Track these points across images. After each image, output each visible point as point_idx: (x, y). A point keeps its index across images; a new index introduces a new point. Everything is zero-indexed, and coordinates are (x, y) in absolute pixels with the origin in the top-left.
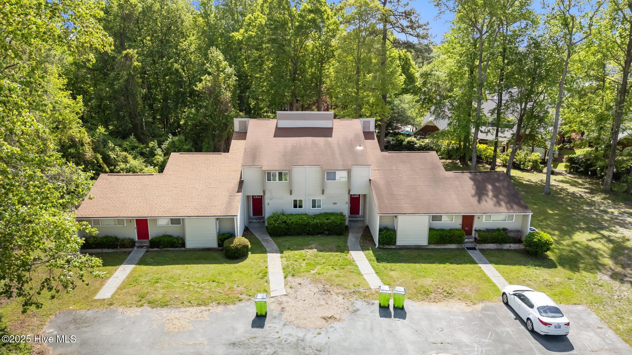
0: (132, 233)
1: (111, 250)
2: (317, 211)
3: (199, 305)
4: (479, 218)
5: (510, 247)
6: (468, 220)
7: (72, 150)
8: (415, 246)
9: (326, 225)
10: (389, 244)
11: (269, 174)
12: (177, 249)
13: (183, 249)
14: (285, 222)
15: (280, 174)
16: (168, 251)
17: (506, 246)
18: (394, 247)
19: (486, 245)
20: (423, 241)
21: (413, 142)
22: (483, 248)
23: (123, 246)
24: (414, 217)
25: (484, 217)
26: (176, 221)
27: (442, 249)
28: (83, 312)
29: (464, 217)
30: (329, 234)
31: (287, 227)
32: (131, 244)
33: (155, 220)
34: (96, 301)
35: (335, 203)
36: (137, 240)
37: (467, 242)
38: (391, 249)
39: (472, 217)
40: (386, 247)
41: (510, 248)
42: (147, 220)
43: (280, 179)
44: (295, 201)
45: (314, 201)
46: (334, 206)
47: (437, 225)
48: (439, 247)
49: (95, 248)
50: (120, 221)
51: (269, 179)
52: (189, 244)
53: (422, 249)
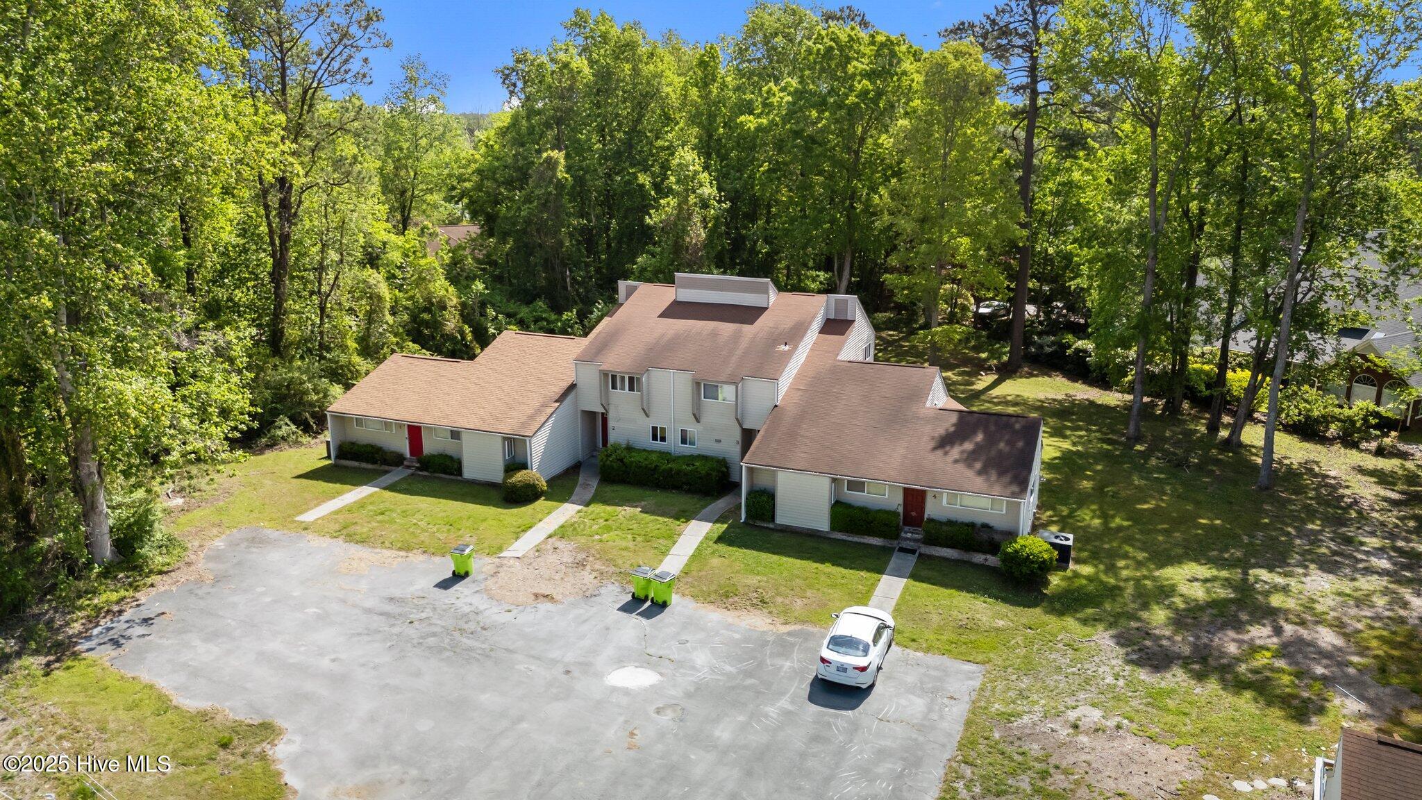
0: (402, 445)
1: (370, 466)
2: (687, 449)
3: (400, 549)
4: (935, 497)
5: (986, 560)
6: (915, 498)
7: (426, 316)
8: (808, 529)
9: (686, 474)
10: (764, 520)
11: (614, 377)
12: (452, 477)
13: (459, 478)
14: (621, 460)
15: (631, 379)
16: (439, 478)
17: (979, 558)
18: (771, 526)
19: (938, 548)
20: (822, 523)
21: (1085, 351)
22: (934, 553)
23: (385, 462)
24: (803, 476)
25: (945, 496)
26: (455, 434)
27: (857, 543)
28: (269, 532)
29: (907, 492)
30: (689, 491)
31: (624, 468)
32: (398, 460)
33: (431, 429)
34: (296, 521)
35: (719, 441)
36: (408, 455)
37: (907, 539)
38: (767, 528)
39: (922, 494)
40: (758, 523)
41: (987, 563)
42: (420, 427)
43: (631, 389)
44: (655, 429)
45: (684, 432)
46: (716, 446)
47: (856, 498)
48: (850, 539)
49: (352, 459)
50: (387, 424)
51: (614, 387)
52: (467, 473)
53: (820, 537)
